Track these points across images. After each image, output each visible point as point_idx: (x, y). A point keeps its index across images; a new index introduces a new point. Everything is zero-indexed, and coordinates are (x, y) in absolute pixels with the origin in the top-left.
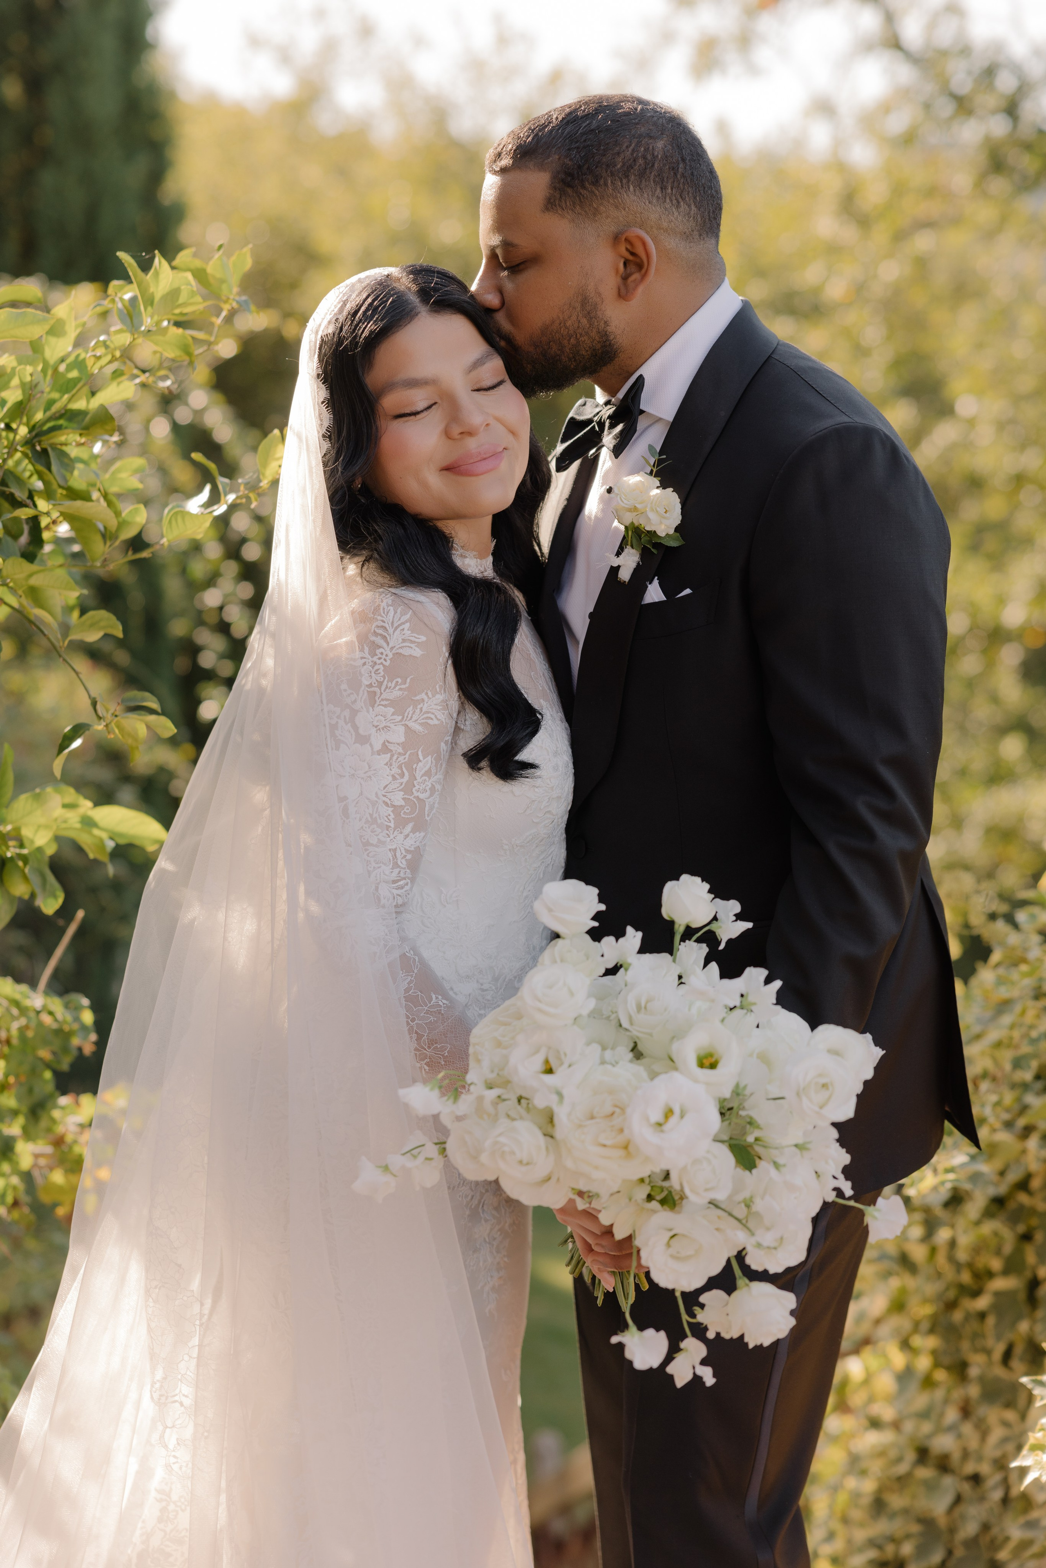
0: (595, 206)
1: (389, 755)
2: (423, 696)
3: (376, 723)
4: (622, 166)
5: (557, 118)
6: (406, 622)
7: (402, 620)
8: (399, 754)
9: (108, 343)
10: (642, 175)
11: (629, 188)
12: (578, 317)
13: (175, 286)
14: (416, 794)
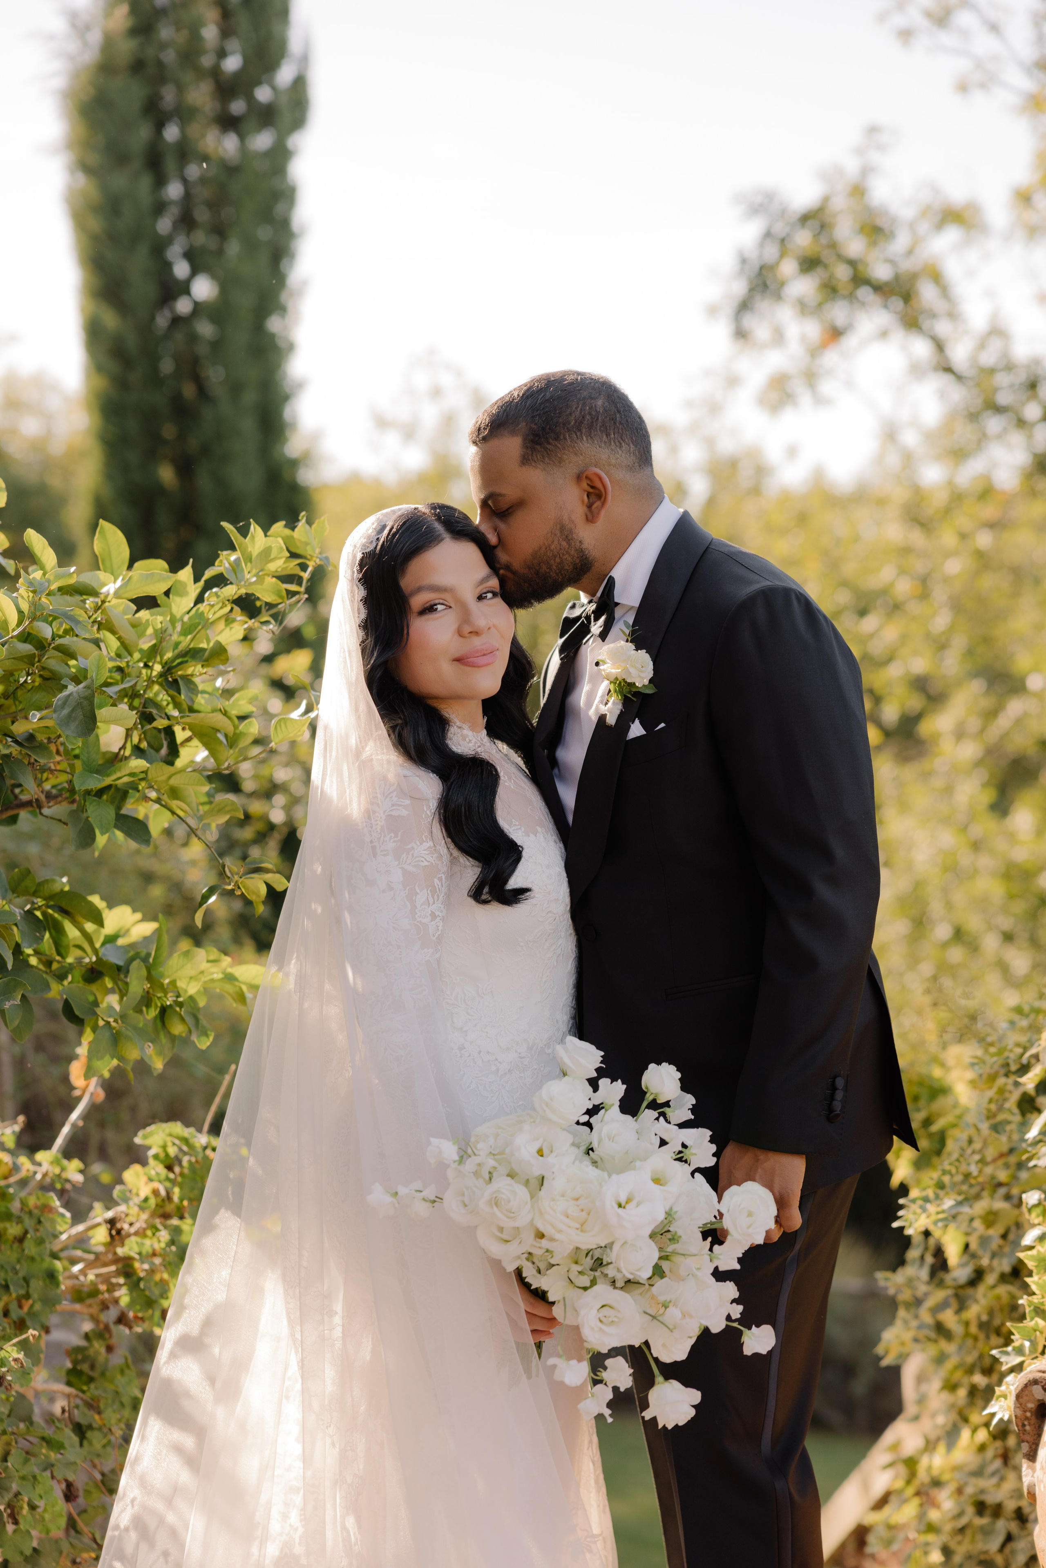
0: (559, 455)
3: (379, 869)
4: (574, 423)
9: (219, 594)
12: (559, 540)
13: (267, 546)
14: (419, 919)
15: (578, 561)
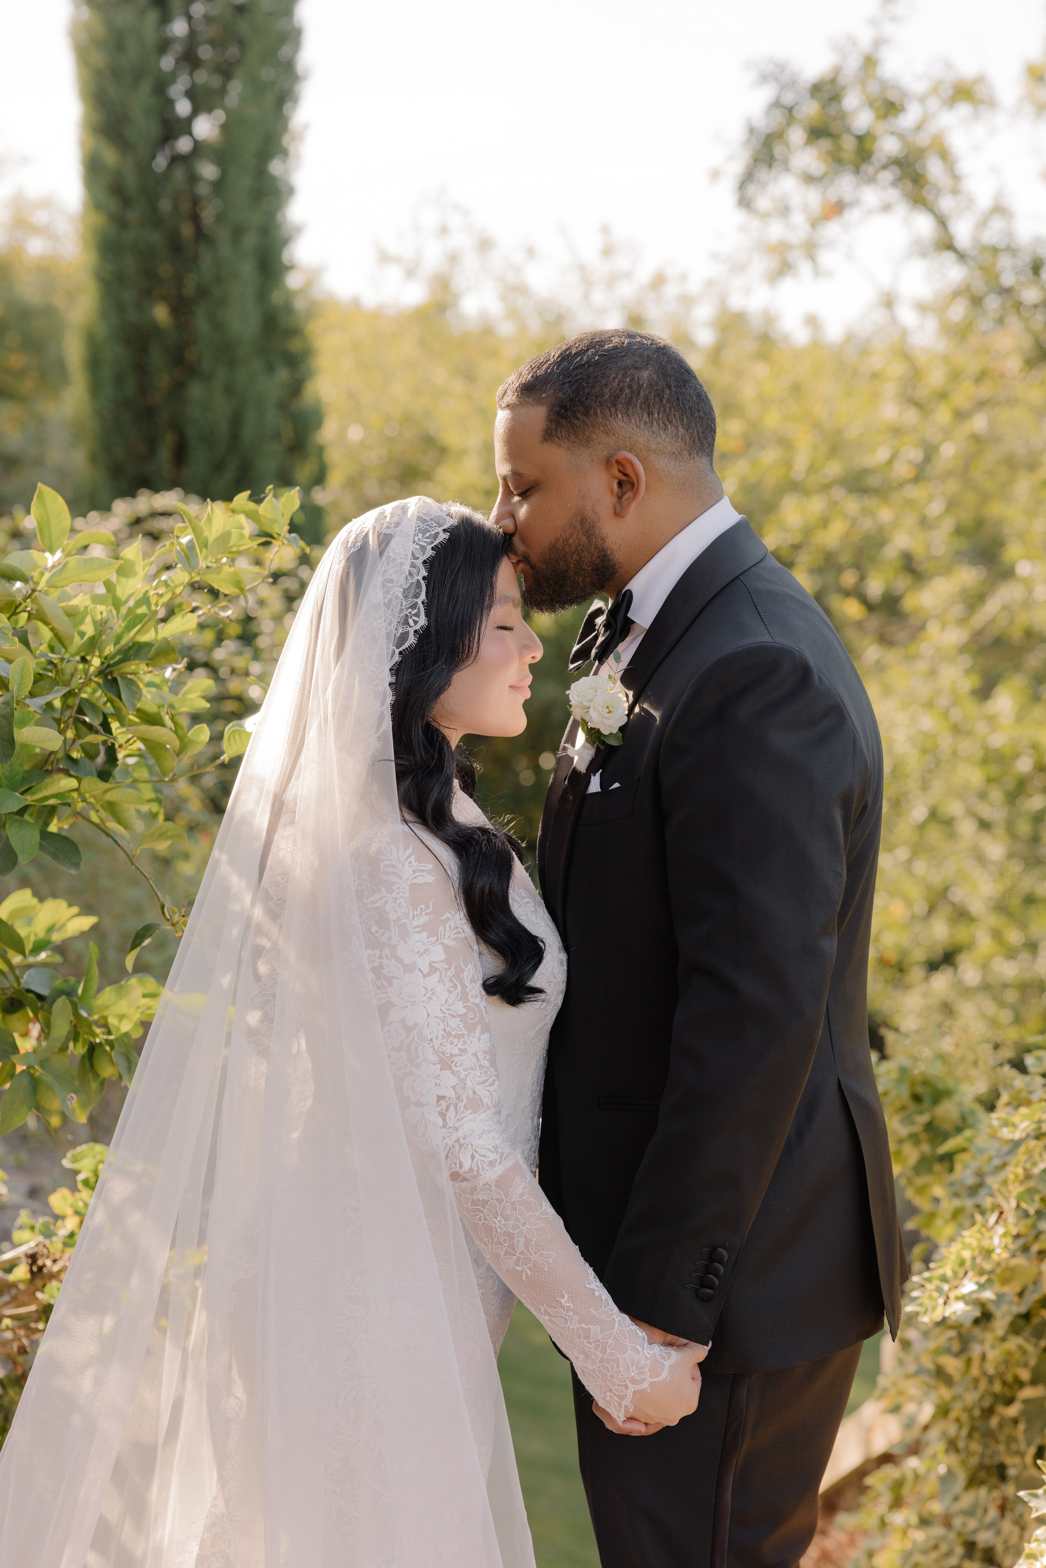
0: (587, 434)
1: (438, 974)
4: (610, 396)
10: (629, 403)
11: (617, 416)
12: (578, 535)
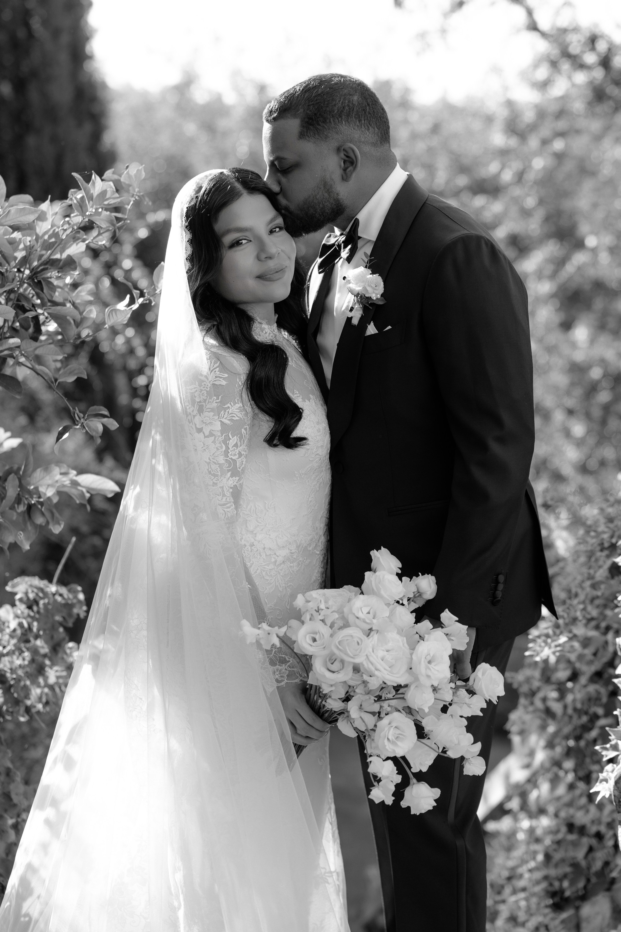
0: (326, 133)
1: (213, 438)
2: (229, 405)
3: (205, 421)
5: (299, 90)
6: (217, 367)
7: (215, 367)
8: (219, 436)
9: (70, 222)
12: (322, 192)
13: (104, 189)
14: (230, 457)
15: (335, 207)
